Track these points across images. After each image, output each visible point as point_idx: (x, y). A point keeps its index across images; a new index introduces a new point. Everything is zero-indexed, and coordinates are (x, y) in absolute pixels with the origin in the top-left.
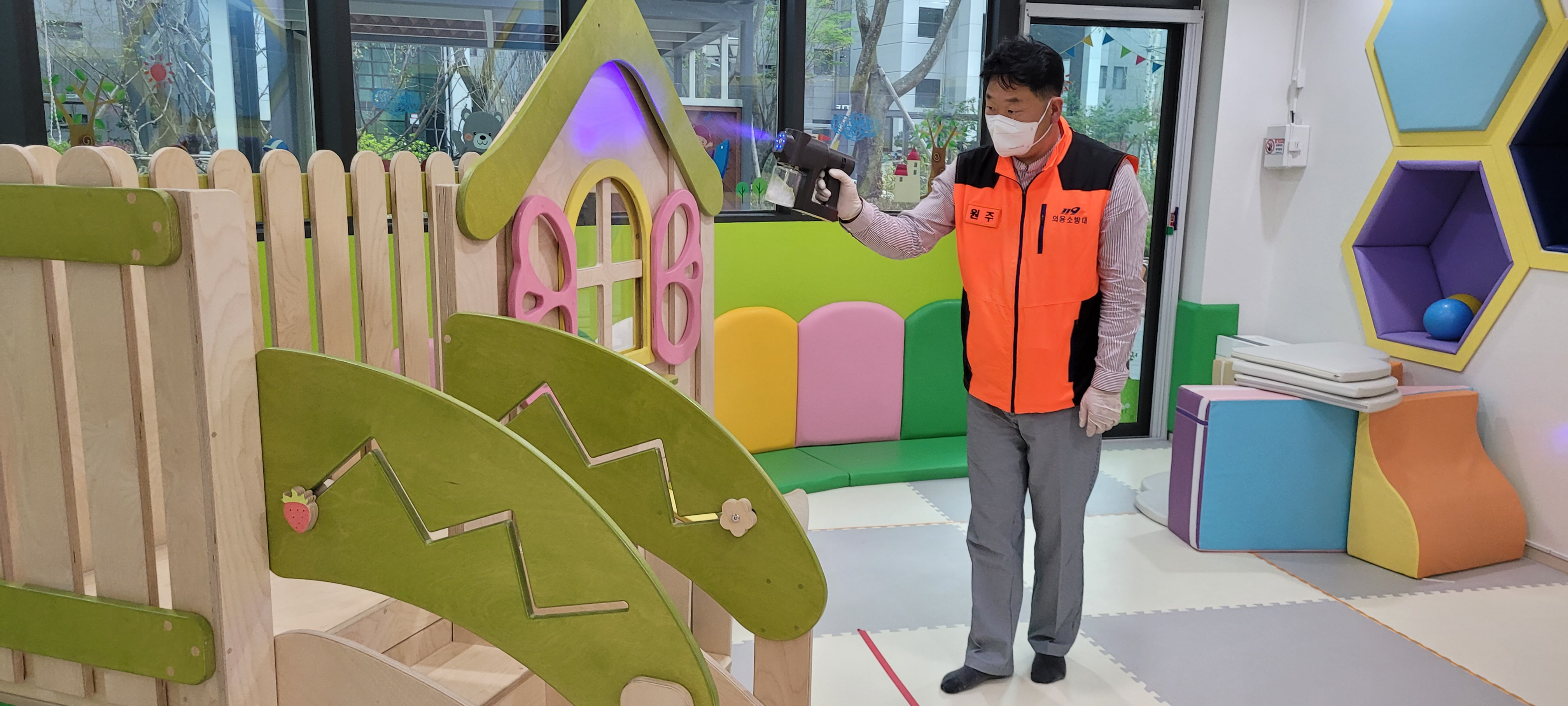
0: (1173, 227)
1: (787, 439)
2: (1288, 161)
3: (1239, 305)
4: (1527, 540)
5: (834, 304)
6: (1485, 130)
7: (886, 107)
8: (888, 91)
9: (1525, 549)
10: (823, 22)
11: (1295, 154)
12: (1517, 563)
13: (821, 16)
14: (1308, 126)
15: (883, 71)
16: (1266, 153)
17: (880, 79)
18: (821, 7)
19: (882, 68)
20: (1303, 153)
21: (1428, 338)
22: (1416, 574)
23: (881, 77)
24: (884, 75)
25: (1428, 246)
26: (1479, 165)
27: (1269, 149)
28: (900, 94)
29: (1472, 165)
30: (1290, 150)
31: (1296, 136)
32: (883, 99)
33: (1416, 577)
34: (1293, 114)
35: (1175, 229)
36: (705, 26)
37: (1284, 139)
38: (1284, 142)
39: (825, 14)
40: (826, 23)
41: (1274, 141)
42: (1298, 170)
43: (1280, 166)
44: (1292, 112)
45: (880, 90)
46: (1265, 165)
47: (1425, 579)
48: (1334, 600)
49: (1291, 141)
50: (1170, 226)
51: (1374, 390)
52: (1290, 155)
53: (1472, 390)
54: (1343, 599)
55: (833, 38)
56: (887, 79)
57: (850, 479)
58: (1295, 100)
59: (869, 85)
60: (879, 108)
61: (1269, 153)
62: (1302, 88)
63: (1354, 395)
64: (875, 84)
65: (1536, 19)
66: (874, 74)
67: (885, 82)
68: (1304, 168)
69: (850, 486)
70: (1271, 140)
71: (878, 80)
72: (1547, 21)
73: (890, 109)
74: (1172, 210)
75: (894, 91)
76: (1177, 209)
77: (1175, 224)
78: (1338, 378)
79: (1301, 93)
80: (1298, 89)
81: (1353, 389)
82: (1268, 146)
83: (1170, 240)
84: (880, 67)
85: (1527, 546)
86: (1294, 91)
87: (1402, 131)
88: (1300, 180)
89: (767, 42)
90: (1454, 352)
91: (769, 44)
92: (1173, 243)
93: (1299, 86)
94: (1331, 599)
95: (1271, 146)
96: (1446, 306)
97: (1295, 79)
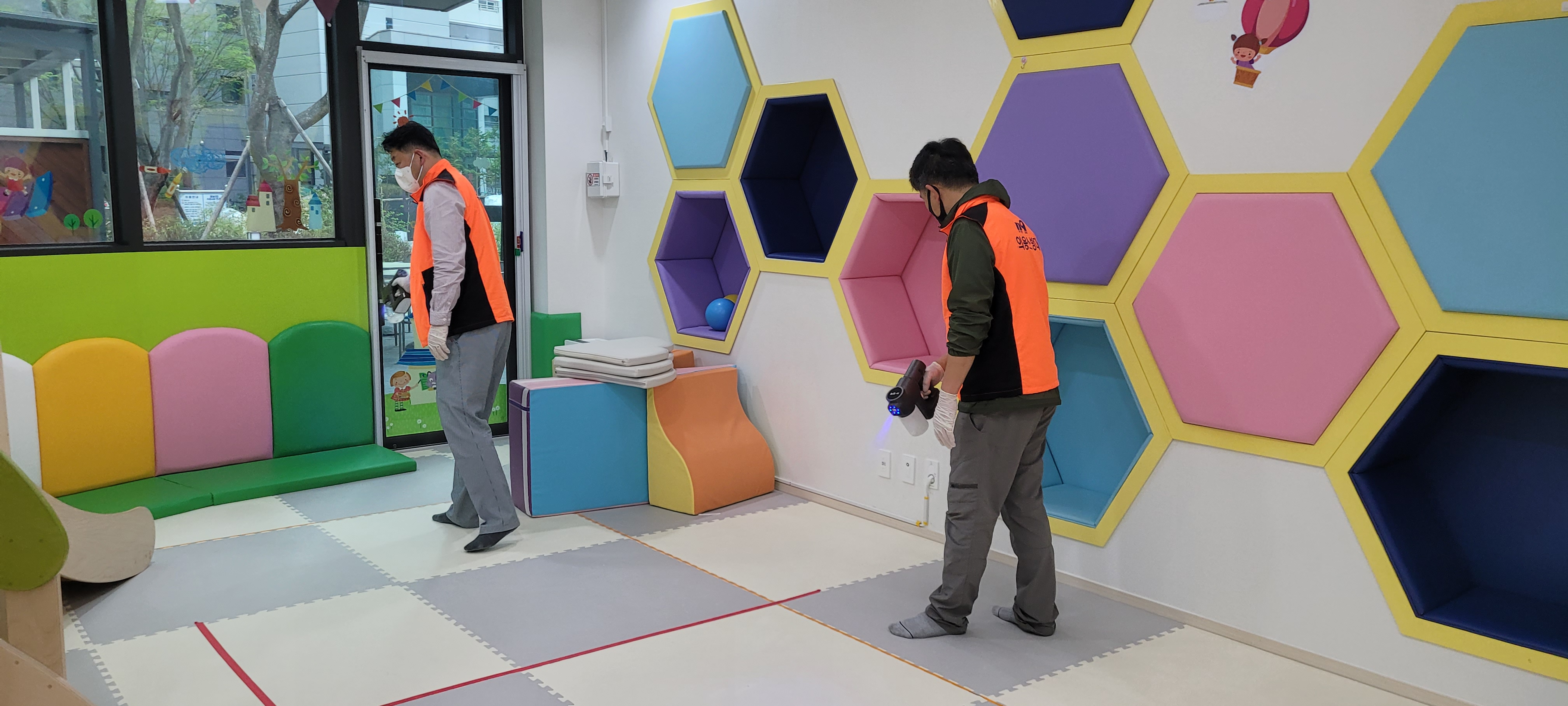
0: (520, 249)
1: (145, 466)
2: (604, 192)
3: (580, 313)
4: (776, 477)
5: (187, 331)
6: (725, 167)
7: (290, 140)
8: (290, 123)
9: (775, 483)
10: (227, 48)
11: (609, 186)
12: (771, 494)
13: (224, 43)
14: (617, 163)
15: (283, 103)
16: (588, 185)
17: (281, 111)
18: (224, 32)
19: (282, 100)
20: (616, 185)
21: (710, 330)
22: (694, 511)
23: (282, 109)
24: (286, 107)
25: (712, 259)
26: (724, 194)
27: (590, 182)
28: (305, 127)
29: (719, 194)
30: (604, 183)
31: (609, 171)
32: (286, 132)
33: (694, 514)
34: (606, 153)
35: (522, 251)
36: (39, 54)
37: (599, 174)
38: (599, 176)
39: (229, 39)
40: (231, 49)
41: (592, 175)
42: (613, 200)
43: (598, 195)
44: (605, 151)
45: (282, 122)
46: (589, 196)
47: (700, 515)
48: (628, 538)
49: (604, 175)
50: (517, 248)
51: (652, 370)
52: (605, 187)
53: (736, 367)
54: (635, 537)
55: (241, 65)
56: (289, 111)
57: (213, 498)
58: (607, 141)
59: (270, 116)
60: (283, 140)
61: (590, 185)
62: (610, 132)
63: (635, 375)
64: (276, 116)
65: (745, 85)
66: (274, 106)
67: (287, 114)
68: (618, 197)
69: (213, 505)
70: (590, 174)
71: (278, 112)
72: (751, 86)
73: (295, 141)
74: (517, 234)
75: (298, 124)
76: (522, 233)
77: (521, 246)
78: (625, 363)
79: (611, 135)
80: (608, 133)
81: (635, 371)
82: (589, 179)
83: (518, 259)
84: (280, 99)
85: (776, 481)
86: (605, 134)
87: (677, 168)
88: (616, 207)
89: (160, 66)
90: (723, 339)
91: (164, 69)
92: (522, 263)
93: (608, 131)
94: (626, 538)
95: (591, 179)
96: (719, 304)
97: (604, 124)
